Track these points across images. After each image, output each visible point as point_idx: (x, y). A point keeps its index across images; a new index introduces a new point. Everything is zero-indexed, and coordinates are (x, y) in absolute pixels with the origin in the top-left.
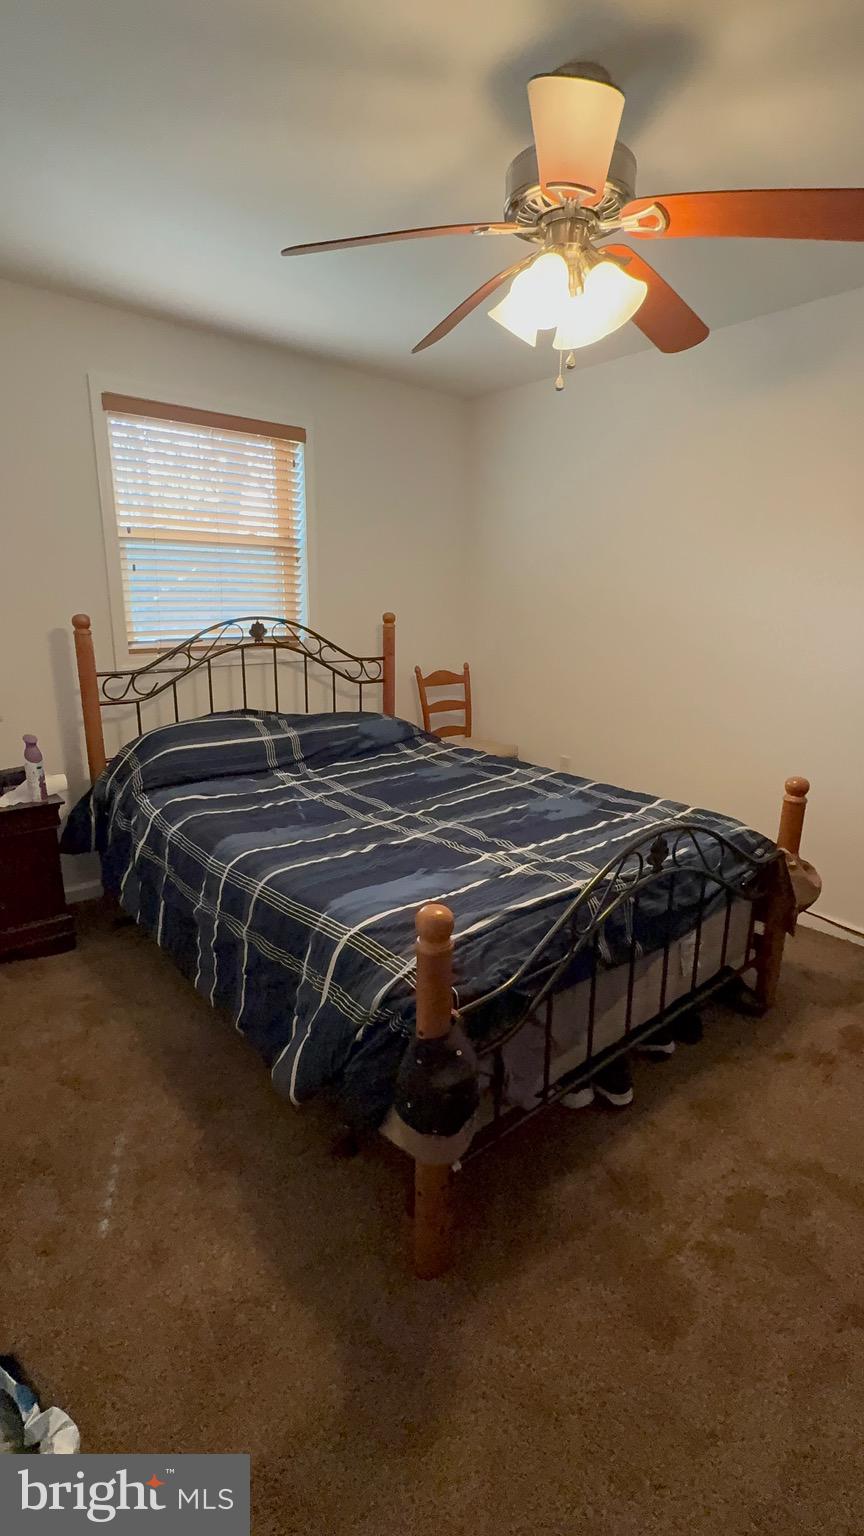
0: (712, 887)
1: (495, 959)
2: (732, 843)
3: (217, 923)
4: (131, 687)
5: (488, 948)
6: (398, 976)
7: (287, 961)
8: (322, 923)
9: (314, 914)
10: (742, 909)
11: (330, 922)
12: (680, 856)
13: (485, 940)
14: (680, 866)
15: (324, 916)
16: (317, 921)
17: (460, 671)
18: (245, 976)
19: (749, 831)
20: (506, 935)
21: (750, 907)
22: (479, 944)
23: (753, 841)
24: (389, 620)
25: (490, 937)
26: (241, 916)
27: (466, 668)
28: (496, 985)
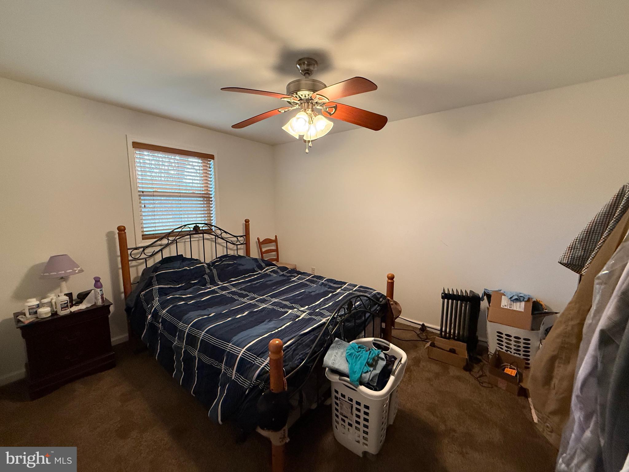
0: (368, 315)
1: (297, 354)
2: (372, 298)
3: (183, 350)
4: (143, 252)
5: (294, 350)
6: (262, 367)
7: (215, 364)
8: (230, 348)
9: (227, 344)
10: (378, 320)
11: (233, 346)
12: (357, 305)
13: (293, 347)
14: (357, 309)
15: (230, 344)
16: (228, 347)
17: (274, 238)
18: (197, 371)
19: (377, 293)
20: (300, 344)
21: (380, 319)
22: (291, 349)
23: (379, 296)
24: (247, 221)
25: (295, 345)
26: (195, 347)
27: (276, 237)
28: (298, 364)
